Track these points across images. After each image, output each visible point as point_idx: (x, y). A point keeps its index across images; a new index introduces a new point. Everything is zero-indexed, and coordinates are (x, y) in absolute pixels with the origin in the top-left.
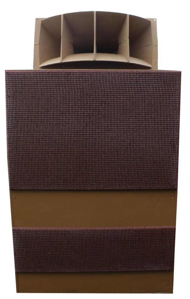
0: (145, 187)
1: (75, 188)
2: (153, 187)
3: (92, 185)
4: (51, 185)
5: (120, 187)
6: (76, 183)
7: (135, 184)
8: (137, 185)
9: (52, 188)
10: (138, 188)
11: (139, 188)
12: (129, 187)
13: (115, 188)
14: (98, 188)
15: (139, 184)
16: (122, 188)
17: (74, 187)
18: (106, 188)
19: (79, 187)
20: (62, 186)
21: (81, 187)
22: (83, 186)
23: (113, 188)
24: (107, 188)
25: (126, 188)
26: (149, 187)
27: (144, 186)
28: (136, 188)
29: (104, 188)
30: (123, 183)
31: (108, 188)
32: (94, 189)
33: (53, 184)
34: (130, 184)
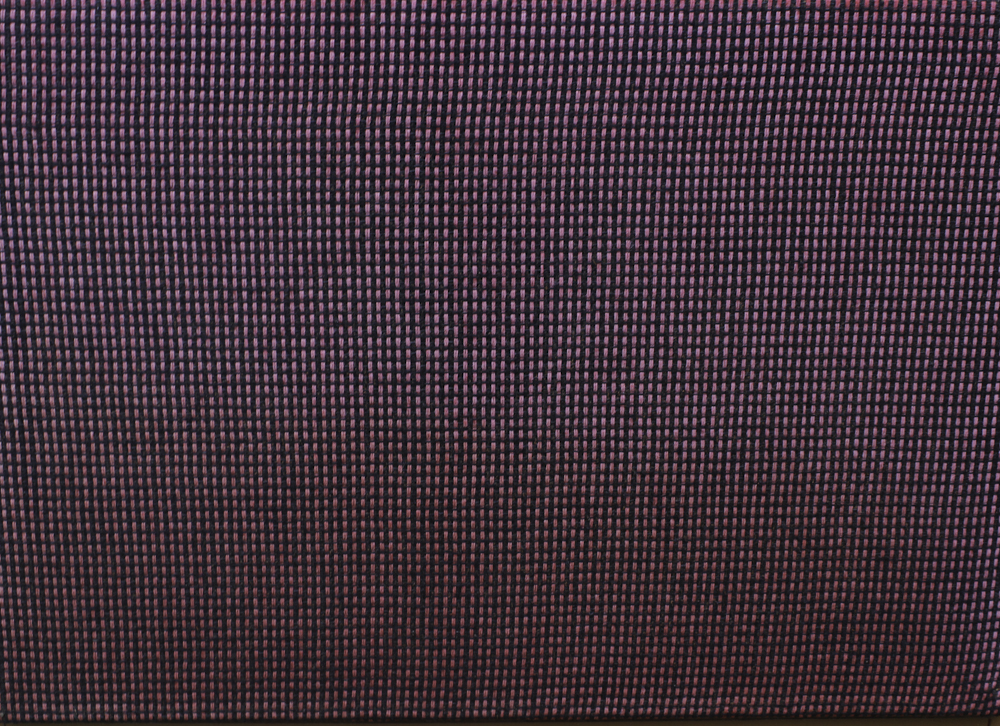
0: (816, 704)
1: (393, 709)
2: (867, 704)
3: (500, 688)
4: (248, 695)
5: (668, 701)
6: (398, 682)
7: (759, 687)
8: (772, 689)
9: (252, 711)
10: (773, 705)
11: (782, 706)
12: (719, 700)
13: (636, 707)
14: (534, 707)
15: (785, 686)
16: (679, 706)
17: (389, 703)
18: (584, 706)
19: (416, 704)
20: (313, 701)
21: (433, 704)
22: (446, 699)
23: (628, 707)
24: (589, 710)
25: (705, 706)
26: (841, 704)
27: (813, 698)
28: (760, 710)
29: (572, 711)
30: (687, 680)
31: (593, 706)
32: (511, 713)
33: (257, 686)
34: (726, 685)
